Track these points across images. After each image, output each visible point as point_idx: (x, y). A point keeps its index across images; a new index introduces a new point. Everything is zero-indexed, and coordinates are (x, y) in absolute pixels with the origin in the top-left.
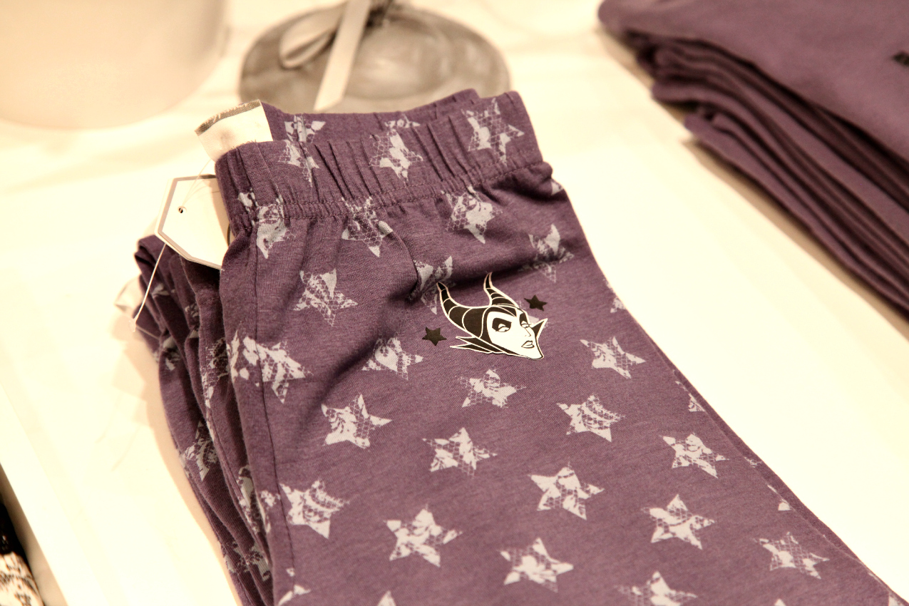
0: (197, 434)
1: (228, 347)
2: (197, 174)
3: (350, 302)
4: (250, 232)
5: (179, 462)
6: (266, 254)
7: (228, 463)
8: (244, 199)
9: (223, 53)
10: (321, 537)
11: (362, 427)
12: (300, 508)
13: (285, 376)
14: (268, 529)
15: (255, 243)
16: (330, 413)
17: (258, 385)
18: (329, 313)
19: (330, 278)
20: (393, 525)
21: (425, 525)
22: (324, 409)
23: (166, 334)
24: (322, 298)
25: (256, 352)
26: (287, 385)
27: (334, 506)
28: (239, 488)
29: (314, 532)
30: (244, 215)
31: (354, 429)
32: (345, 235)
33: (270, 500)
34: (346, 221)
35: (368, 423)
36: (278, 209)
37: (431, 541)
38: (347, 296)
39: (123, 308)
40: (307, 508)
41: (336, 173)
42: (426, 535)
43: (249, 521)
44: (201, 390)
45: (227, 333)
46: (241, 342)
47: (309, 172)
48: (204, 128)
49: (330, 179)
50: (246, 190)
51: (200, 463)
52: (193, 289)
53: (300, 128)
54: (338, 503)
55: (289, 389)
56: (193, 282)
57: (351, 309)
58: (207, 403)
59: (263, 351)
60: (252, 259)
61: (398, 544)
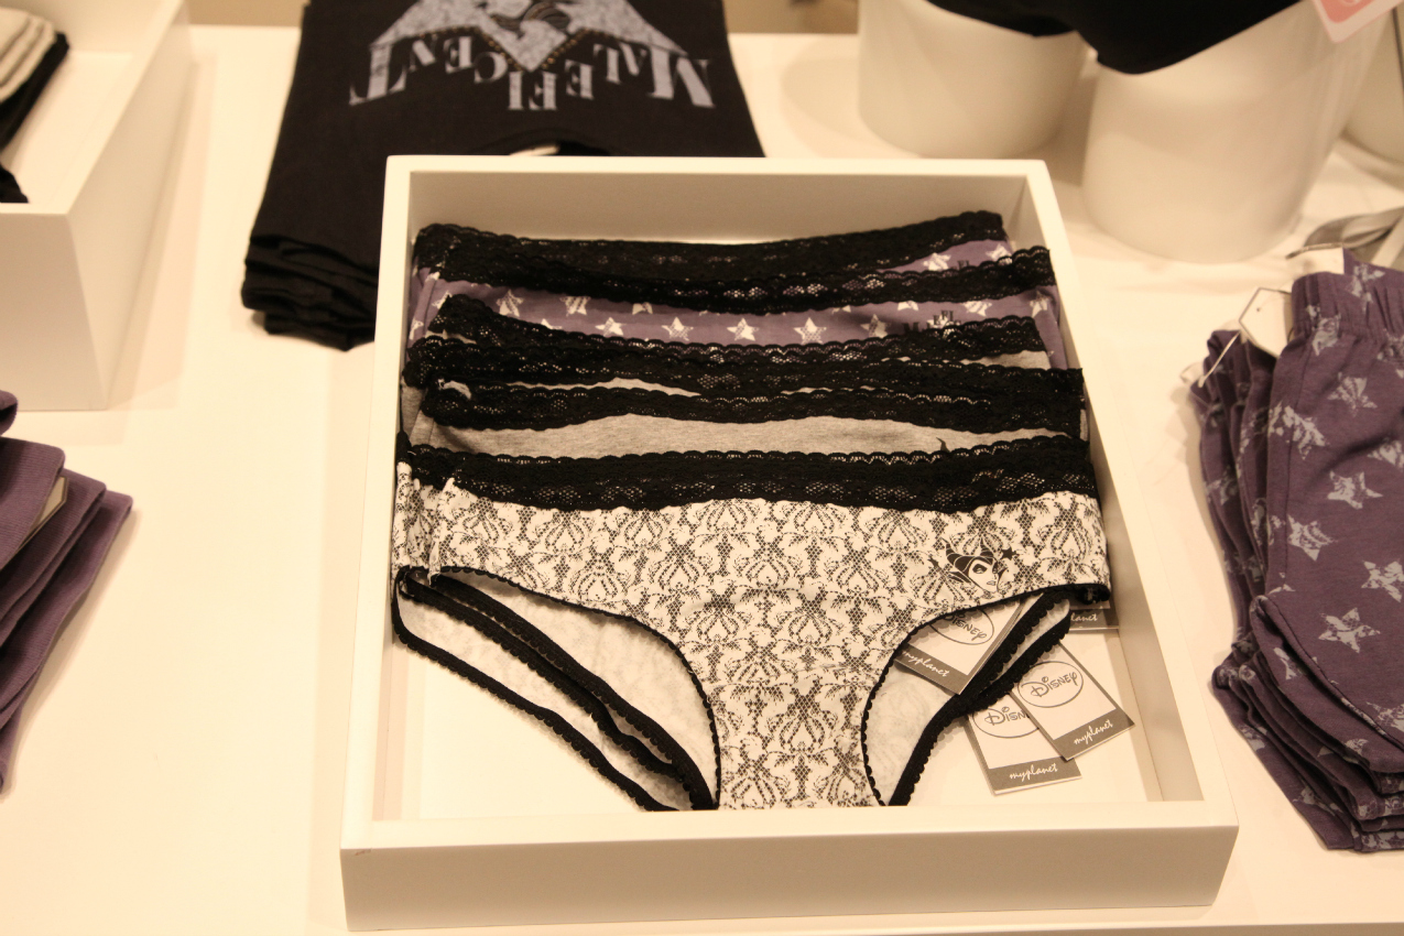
0: (1225, 473)
1: (1271, 411)
2: (1276, 288)
3: (1371, 405)
4: (1309, 335)
5: (1204, 490)
6: (1317, 352)
7: (1248, 493)
8: (1311, 311)
9: (1292, 232)
10: (1310, 559)
11: (1358, 494)
12: (1299, 535)
13: (1310, 441)
14: (1271, 543)
15: (1311, 342)
16: (1336, 479)
17: (1288, 441)
18: (1354, 407)
19: (1361, 383)
20: (1369, 565)
21: (1395, 572)
22: (1332, 474)
23: (1217, 401)
24: (1351, 395)
25: (1293, 419)
26: (1310, 448)
27: (1325, 541)
28: (1253, 512)
29: (1306, 555)
30: (1307, 322)
31: (1352, 494)
32: (1380, 357)
33: (1277, 523)
34: (1383, 347)
35: (1364, 493)
36: (1335, 323)
37: (1396, 584)
38: (1370, 399)
39: (1185, 380)
40: (1303, 537)
41: (1385, 310)
42: (1394, 579)
43: (1256, 536)
44: (1238, 440)
45: (1272, 401)
46: (1283, 409)
47: (1365, 304)
48: (1292, 255)
49: (1378, 314)
50: (1314, 304)
51: (1222, 493)
52: (1251, 368)
53: (1364, 272)
54: (1329, 540)
55: (1310, 451)
56: (1252, 363)
57: (1371, 409)
58: (1242, 450)
59: (1298, 420)
60: (1306, 353)
61: (1371, 579)
